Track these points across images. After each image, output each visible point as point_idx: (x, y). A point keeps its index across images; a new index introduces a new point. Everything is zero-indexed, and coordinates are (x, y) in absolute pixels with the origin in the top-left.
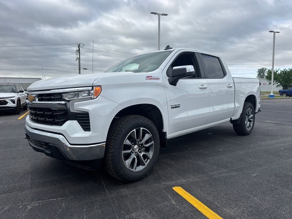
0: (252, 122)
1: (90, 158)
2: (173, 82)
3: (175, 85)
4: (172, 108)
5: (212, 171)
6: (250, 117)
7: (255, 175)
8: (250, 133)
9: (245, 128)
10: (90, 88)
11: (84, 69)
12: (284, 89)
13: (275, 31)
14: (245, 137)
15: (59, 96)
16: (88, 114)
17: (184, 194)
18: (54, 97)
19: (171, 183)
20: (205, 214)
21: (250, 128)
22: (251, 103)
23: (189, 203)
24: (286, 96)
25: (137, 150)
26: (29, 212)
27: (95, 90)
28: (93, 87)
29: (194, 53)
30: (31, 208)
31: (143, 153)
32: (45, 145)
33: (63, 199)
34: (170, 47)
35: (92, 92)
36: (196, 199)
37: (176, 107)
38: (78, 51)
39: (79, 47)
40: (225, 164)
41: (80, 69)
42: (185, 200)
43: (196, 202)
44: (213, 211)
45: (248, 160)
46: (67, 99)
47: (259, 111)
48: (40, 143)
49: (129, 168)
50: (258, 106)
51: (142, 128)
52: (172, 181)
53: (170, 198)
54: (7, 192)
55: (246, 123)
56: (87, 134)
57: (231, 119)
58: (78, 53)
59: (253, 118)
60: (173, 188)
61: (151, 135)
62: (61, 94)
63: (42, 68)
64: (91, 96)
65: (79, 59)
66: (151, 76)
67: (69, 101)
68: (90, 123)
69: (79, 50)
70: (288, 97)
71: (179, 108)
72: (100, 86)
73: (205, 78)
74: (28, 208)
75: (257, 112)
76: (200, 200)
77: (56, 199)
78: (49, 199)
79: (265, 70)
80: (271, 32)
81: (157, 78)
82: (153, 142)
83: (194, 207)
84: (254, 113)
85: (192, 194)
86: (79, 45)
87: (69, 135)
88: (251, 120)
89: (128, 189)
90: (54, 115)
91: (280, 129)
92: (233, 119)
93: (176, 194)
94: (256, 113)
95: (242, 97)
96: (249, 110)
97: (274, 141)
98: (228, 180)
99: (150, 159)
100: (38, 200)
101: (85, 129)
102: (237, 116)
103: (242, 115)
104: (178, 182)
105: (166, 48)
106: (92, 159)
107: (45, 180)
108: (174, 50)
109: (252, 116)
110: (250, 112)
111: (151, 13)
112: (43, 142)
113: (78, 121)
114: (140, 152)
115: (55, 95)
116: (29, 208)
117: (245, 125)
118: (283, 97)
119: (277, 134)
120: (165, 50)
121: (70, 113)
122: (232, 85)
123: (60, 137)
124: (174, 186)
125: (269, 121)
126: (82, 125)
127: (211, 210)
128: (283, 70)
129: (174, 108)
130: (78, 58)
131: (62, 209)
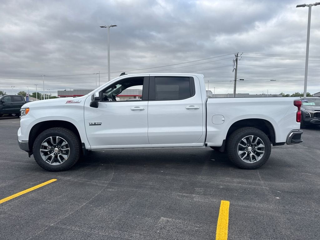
0: (263, 154)
4: (90, 125)
6: (256, 147)
11: (240, 80)
21: (254, 162)
25: (56, 152)
27: (26, 110)
29: (143, 77)
31: (60, 155)
41: (235, 81)
49: (46, 161)
51: (57, 137)
55: (241, 153)
57: (206, 144)
58: (236, 64)
59: (264, 149)
61: (67, 143)
65: (236, 69)
66: (72, 101)
69: (237, 60)
72: (29, 108)
73: (148, 100)
81: (78, 102)
82: (69, 148)
86: (237, 54)
88: (259, 151)
92: (209, 145)
95: (223, 120)
99: (66, 160)
102: (216, 143)
109: (261, 146)
122: (197, 107)
130: (234, 69)
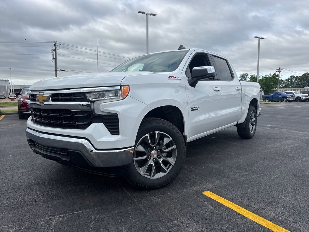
0: (254, 126)
1: (118, 164)
2: (193, 84)
3: (194, 86)
4: (192, 110)
5: (234, 175)
6: (253, 120)
7: (276, 176)
8: (253, 136)
9: (249, 131)
10: (118, 88)
11: (61, 70)
12: (265, 94)
13: (260, 37)
14: (249, 140)
15: (82, 96)
16: (117, 116)
17: (217, 198)
18: (75, 97)
19: (198, 188)
20: (247, 217)
21: (253, 131)
22: (254, 107)
23: (226, 206)
24: (269, 101)
25: (155, 156)
26: (55, 227)
27: (123, 90)
28: (121, 86)
29: (206, 54)
30: (56, 223)
31: (163, 159)
32: (61, 151)
33: (89, 211)
34: (183, 47)
35: (120, 92)
36: (232, 203)
37: (195, 110)
38: (54, 51)
39: (55, 46)
40: (243, 167)
41: (56, 71)
42: (221, 204)
43: (233, 205)
44: (254, 213)
45: (263, 162)
46: (91, 99)
47: (260, 114)
48: (53, 149)
49: (145, 176)
50: (260, 109)
51: (157, 132)
52: (199, 186)
53: (205, 203)
54: (18, 207)
55: (250, 126)
56: (115, 138)
57: (238, 122)
58: (55, 53)
59: (255, 122)
60: (203, 193)
61: (171, 139)
62: (84, 93)
63: (10, 69)
64: (119, 96)
65: (56, 59)
66: (173, 77)
67: (93, 102)
68: (119, 126)
69: (55, 49)
70: (270, 102)
71: (197, 110)
72: (128, 85)
73: (218, 80)
74: (52, 223)
75: (258, 115)
76: (236, 203)
77: (81, 212)
78: (73, 212)
79: (247, 76)
80: (256, 37)
81: (178, 79)
82: (175, 146)
83: (233, 210)
84: (256, 117)
85: (225, 198)
86: (56, 43)
87: (95, 139)
88: (254, 123)
89: (157, 196)
90: (74, 117)
91: (279, 133)
92: (239, 123)
93: (209, 199)
94: (257, 117)
95: (247, 100)
96: (253, 114)
97: (278, 144)
98: (253, 182)
99: (172, 165)
100: (61, 214)
101: (112, 132)
102: (242, 120)
103: (247, 118)
104: (206, 186)
105: (179, 48)
106: (119, 165)
107: (58, 191)
108: (189, 50)
109: (254, 119)
110: (253, 116)
111: (138, 12)
112: (57, 148)
113: (104, 123)
114: (160, 158)
115: (76, 95)
116: (54, 223)
117: (249, 128)
118: (266, 102)
119: (278, 137)
120: (178, 50)
121: (95, 115)
122: (240, 88)
123: (83, 141)
124: (203, 191)
125: (264, 125)
126: (109, 128)
127: (251, 212)
128: (265, 76)
129: (194, 110)
130: (54, 58)
131: (93, 222)
